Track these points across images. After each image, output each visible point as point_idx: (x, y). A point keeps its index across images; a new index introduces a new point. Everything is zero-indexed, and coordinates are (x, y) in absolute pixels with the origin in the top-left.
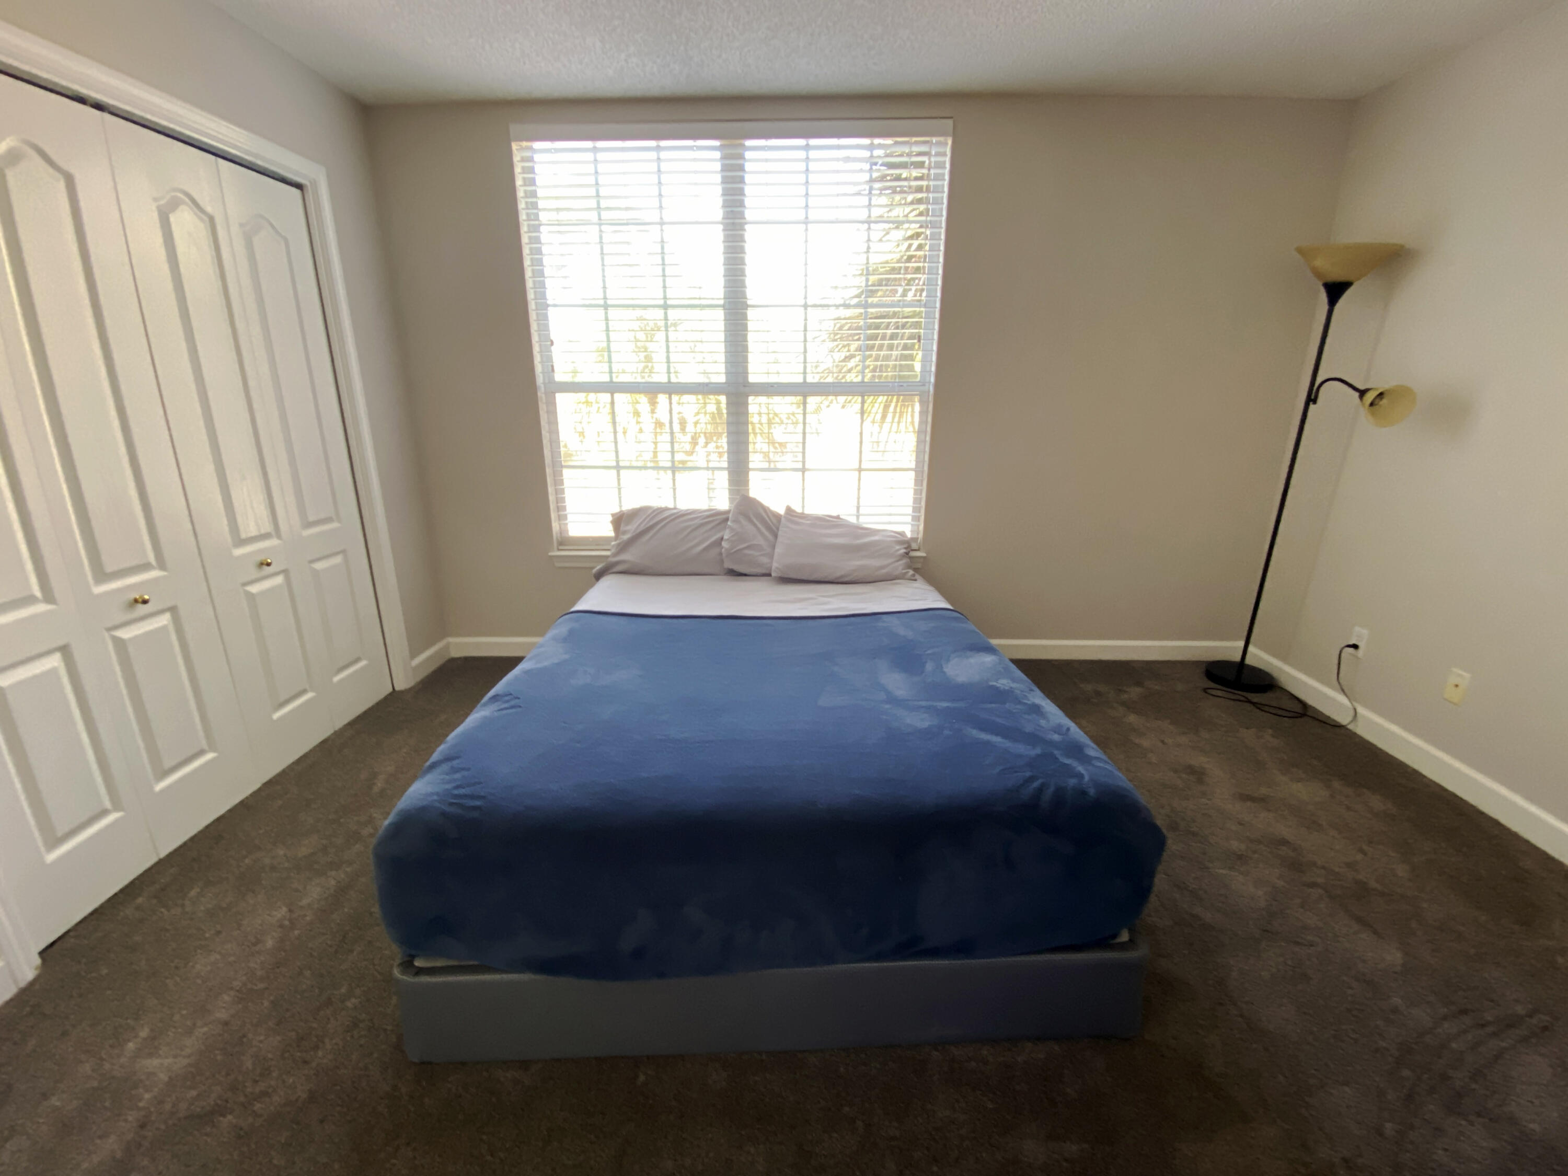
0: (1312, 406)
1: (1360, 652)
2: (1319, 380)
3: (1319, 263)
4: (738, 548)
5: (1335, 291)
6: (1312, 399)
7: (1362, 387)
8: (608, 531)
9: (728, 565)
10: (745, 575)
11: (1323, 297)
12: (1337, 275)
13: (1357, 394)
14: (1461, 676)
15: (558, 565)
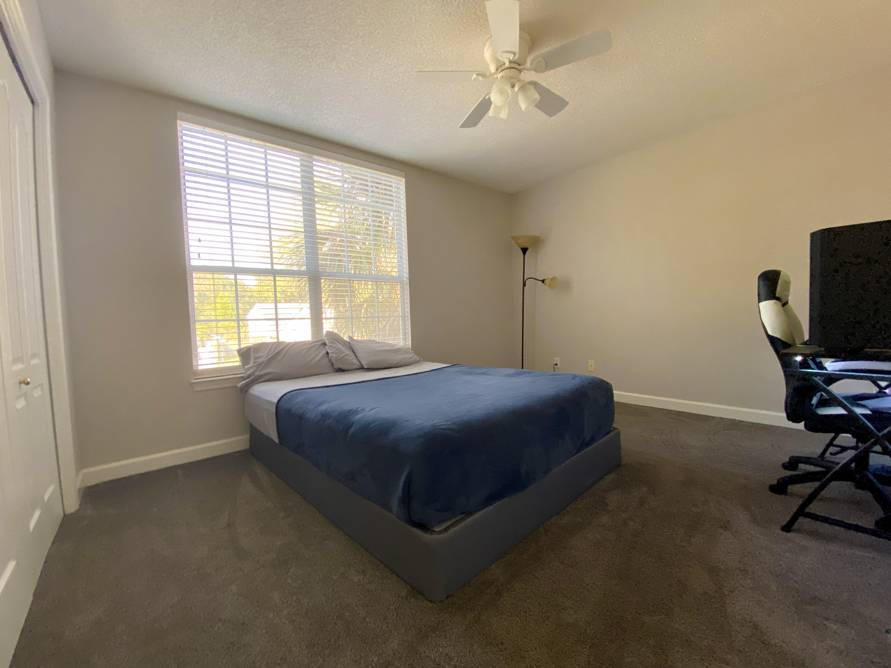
0: (525, 287)
1: (559, 366)
2: (525, 280)
3: (520, 241)
4: (341, 356)
5: (524, 250)
6: (524, 285)
7: (542, 279)
8: (236, 362)
9: (336, 366)
10: (347, 370)
11: (521, 253)
12: (525, 246)
13: (541, 282)
14: (591, 362)
15: (196, 389)
